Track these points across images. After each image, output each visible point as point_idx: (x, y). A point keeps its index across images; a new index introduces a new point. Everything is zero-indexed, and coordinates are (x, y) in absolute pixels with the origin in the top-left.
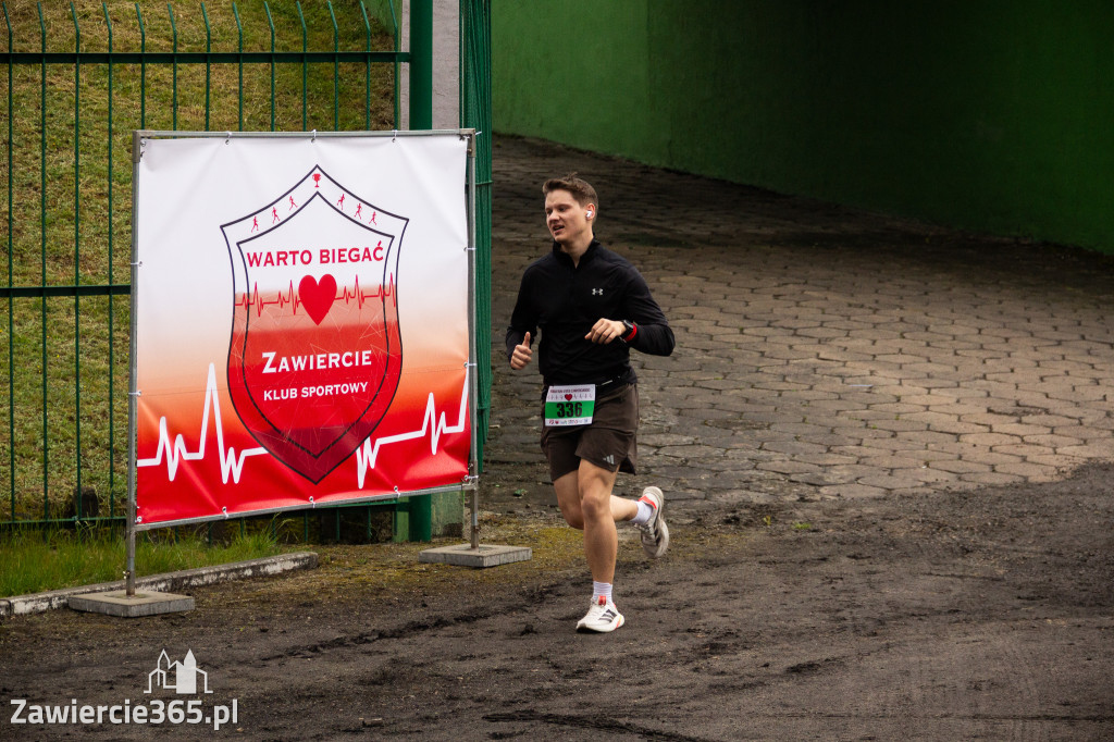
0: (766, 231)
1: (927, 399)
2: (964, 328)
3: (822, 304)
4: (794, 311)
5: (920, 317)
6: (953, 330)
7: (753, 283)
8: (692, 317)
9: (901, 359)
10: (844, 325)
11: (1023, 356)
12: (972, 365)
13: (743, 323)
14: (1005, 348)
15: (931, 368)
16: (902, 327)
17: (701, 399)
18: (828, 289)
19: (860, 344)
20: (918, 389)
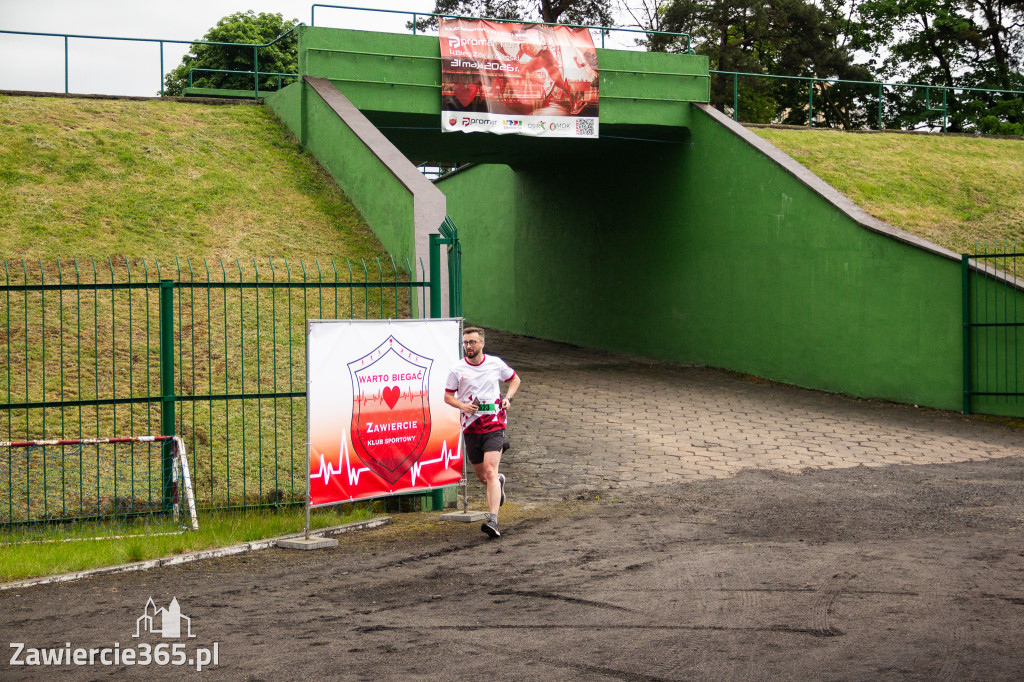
0: (575, 364)
1: (661, 440)
2: (675, 406)
3: (607, 397)
4: (594, 400)
5: (653, 402)
6: (670, 408)
7: (574, 388)
8: (547, 404)
9: (647, 422)
10: (618, 406)
11: (705, 419)
12: (680, 423)
13: (571, 406)
14: (695, 416)
15: (662, 426)
16: (646, 407)
17: (557, 442)
18: (608, 389)
19: (627, 415)
20: (657, 436)
